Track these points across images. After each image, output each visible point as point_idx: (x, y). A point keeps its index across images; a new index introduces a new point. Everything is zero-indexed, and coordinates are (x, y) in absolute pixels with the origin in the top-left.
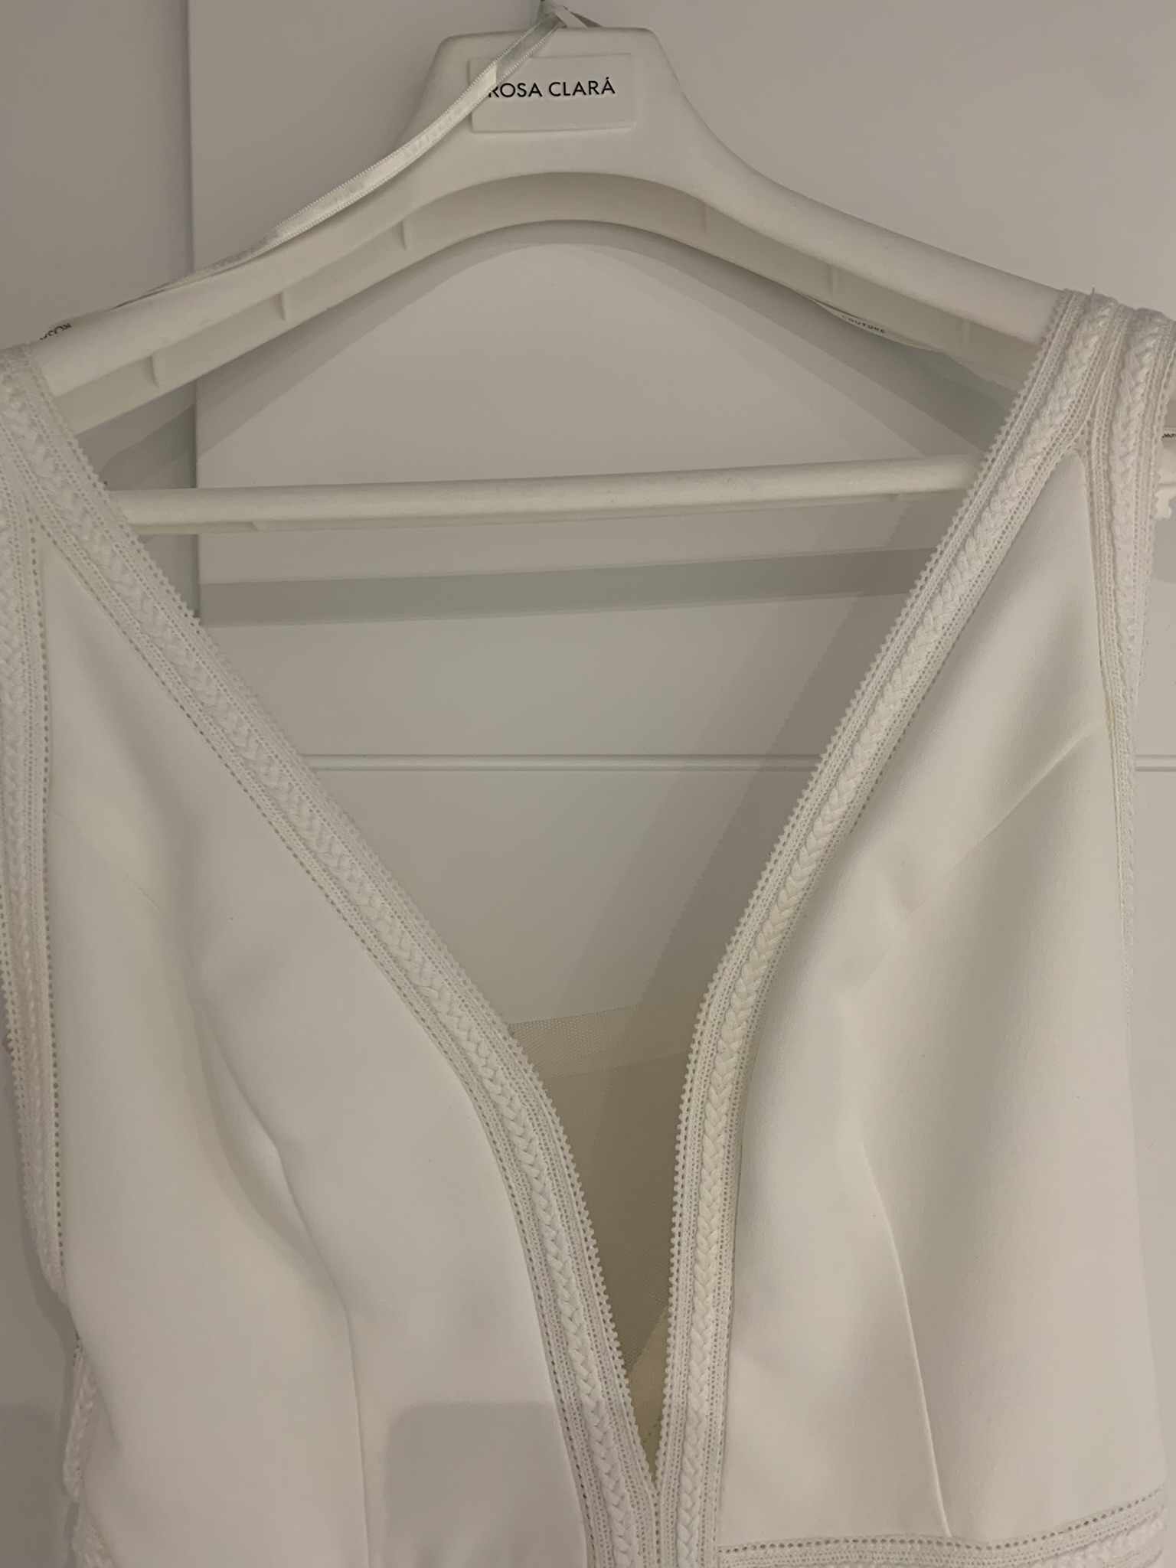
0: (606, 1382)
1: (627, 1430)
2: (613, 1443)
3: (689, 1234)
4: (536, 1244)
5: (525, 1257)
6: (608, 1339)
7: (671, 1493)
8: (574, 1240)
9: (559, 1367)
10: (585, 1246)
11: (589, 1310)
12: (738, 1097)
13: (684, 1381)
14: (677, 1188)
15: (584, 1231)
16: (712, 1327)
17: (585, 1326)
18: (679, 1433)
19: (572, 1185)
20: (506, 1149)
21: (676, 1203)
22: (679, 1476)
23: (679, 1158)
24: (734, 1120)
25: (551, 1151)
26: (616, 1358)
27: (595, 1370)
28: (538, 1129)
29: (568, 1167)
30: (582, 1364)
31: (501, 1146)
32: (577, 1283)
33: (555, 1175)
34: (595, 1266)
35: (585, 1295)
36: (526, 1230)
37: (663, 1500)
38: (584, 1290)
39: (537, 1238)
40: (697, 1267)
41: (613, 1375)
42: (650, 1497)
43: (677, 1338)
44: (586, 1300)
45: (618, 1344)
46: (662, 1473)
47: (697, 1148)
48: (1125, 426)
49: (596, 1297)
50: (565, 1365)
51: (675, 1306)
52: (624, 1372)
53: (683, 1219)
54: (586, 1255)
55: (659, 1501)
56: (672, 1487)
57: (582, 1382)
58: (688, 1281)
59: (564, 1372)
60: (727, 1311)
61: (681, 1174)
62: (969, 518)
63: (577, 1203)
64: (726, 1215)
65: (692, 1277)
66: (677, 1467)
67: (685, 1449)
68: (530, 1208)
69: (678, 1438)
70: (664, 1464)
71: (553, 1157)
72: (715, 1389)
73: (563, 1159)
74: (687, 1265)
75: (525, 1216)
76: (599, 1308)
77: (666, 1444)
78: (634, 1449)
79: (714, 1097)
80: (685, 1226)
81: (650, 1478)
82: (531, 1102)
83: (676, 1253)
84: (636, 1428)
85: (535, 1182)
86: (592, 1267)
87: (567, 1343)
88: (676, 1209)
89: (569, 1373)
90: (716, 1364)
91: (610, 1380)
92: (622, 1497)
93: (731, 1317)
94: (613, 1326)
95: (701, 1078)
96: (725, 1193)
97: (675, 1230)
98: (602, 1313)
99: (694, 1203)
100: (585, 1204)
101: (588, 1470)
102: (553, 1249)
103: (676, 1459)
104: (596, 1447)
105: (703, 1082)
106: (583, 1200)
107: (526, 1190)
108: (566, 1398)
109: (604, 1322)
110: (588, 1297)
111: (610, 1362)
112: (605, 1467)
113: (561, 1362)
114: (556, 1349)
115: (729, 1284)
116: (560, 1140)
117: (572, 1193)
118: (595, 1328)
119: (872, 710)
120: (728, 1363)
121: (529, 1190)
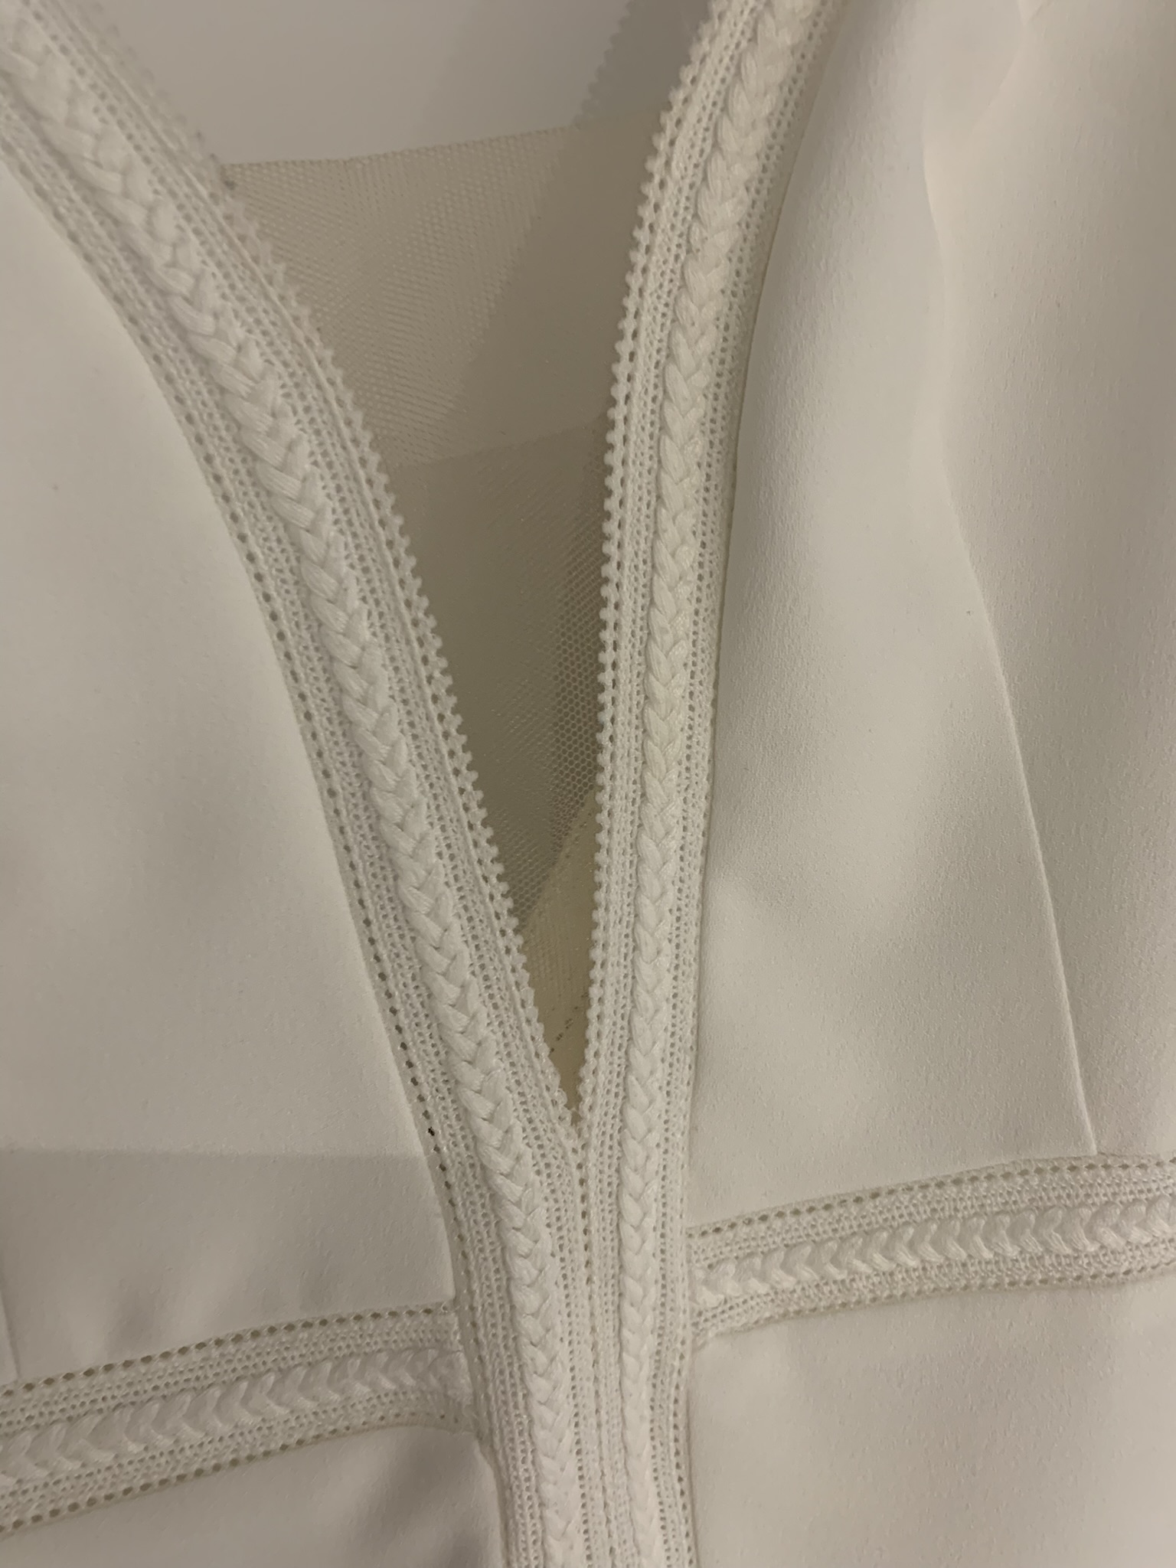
0: (477, 947)
1: (522, 1033)
2: (494, 1061)
3: (633, 646)
4: (316, 679)
5: (296, 710)
6: (480, 862)
7: (608, 1142)
8: (399, 664)
9: (380, 929)
10: (423, 672)
11: (438, 807)
12: (729, 359)
13: (627, 936)
14: (610, 548)
15: (421, 643)
16: (677, 832)
17: (431, 838)
18: (619, 1032)
19: (390, 544)
20: (236, 472)
21: (606, 581)
22: (621, 1112)
23: (613, 482)
24: (719, 408)
25: (338, 468)
26: (498, 897)
27: (456, 926)
28: (306, 419)
29: (377, 503)
30: (428, 915)
31: (223, 465)
32: (410, 754)
33: (350, 523)
34: (448, 714)
35: (427, 777)
36: (294, 653)
37: (593, 1155)
38: (425, 767)
39: (319, 666)
40: (650, 713)
41: (493, 932)
42: (570, 1153)
43: (615, 855)
44: (431, 785)
45: (499, 868)
46: (591, 1108)
47: (648, 463)
49: (452, 778)
50: (392, 922)
51: (608, 789)
52: (515, 922)
53: (621, 614)
54: (428, 692)
55: (586, 1159)
56: (609, 1131)
57: (430, 949)
58: (633, 741)
59: (390, 935)
60: (703, 804)
61: (616, 517)
63: (402, 582)
64: (702, 611)
65: (640, 732)
66: (617, 1095)
67: (632, 1060)
68: (298, 603)
69: (618, 1041)
70: (594, 1090)
71: (343, 482)
72: (681, 951)
73: (365, 486)
74: (630, 710)
75: (289, 621)
76: (460, 801)
77: (596, 1054)
78: (538, 1067)
79: (683, 352)
80: (626, 629)
81: (569, 1119)
82: (288, 357)
83: (609, 683)
84: (539, 1029)
85: (308, 540)
86: (441, 717)
87: (396, 878)
88: (608, 591)
89: (402, 937)
90: (683, 903)
91: (486, 942)
92: (518, 1159)
93: (709, 815)
94: (489, 833)
95: (656, 309)
96: (701, 565)
97: (607, 636)
98: (466, 809)
99: (642, 581)
100: (418, 582)
101: (447, 1117)
102: (354, 684)
103: (616, 1080)
104: (465, 1071)
105: (659, 316)
106: (414, 577)
107: (287, 560)
108: (397, 986)
109: (471, 827)
110: (434, 780)
111: (486, 907)
112: (482, 1107)
113: (385, 916)
114: (373, 893)
115: (706, 751)
116: (355, 441)
117: (390, 560)
118: (453, 841)
120: (703, 902)
121: (294, 563)
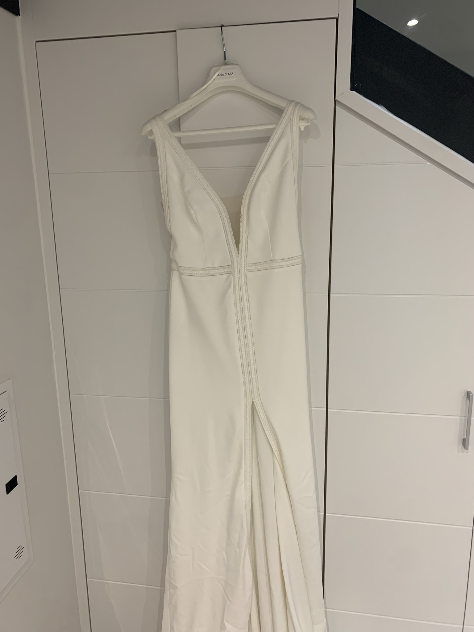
48: (295, 118)
56: (241, 255)
62: (276, 131)
81: (238, 254)
93: (247, 235)
119: (264, 157)
